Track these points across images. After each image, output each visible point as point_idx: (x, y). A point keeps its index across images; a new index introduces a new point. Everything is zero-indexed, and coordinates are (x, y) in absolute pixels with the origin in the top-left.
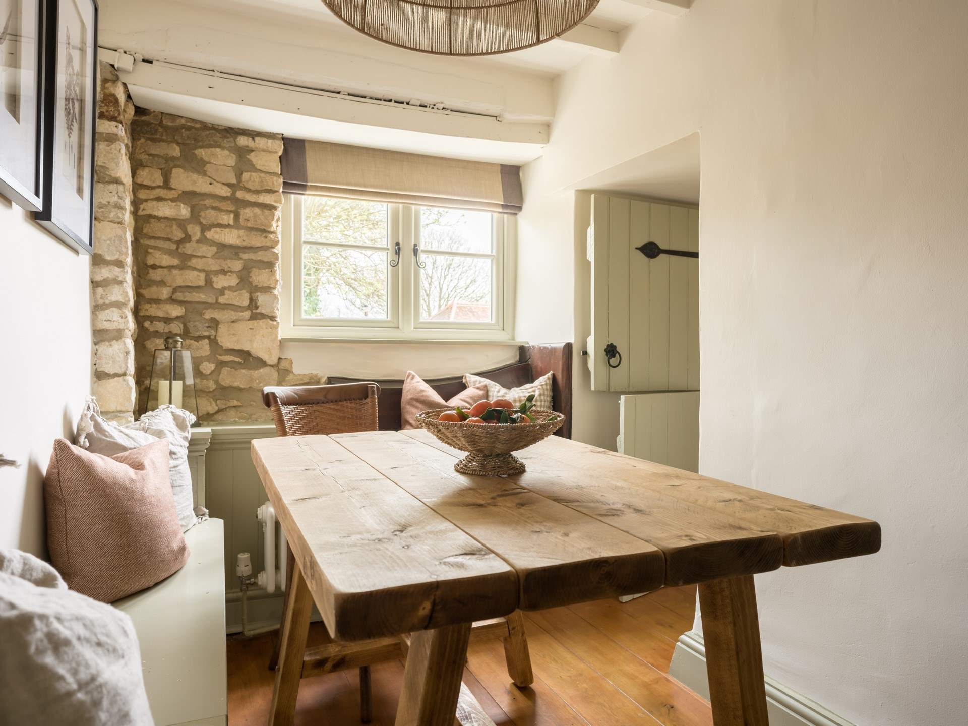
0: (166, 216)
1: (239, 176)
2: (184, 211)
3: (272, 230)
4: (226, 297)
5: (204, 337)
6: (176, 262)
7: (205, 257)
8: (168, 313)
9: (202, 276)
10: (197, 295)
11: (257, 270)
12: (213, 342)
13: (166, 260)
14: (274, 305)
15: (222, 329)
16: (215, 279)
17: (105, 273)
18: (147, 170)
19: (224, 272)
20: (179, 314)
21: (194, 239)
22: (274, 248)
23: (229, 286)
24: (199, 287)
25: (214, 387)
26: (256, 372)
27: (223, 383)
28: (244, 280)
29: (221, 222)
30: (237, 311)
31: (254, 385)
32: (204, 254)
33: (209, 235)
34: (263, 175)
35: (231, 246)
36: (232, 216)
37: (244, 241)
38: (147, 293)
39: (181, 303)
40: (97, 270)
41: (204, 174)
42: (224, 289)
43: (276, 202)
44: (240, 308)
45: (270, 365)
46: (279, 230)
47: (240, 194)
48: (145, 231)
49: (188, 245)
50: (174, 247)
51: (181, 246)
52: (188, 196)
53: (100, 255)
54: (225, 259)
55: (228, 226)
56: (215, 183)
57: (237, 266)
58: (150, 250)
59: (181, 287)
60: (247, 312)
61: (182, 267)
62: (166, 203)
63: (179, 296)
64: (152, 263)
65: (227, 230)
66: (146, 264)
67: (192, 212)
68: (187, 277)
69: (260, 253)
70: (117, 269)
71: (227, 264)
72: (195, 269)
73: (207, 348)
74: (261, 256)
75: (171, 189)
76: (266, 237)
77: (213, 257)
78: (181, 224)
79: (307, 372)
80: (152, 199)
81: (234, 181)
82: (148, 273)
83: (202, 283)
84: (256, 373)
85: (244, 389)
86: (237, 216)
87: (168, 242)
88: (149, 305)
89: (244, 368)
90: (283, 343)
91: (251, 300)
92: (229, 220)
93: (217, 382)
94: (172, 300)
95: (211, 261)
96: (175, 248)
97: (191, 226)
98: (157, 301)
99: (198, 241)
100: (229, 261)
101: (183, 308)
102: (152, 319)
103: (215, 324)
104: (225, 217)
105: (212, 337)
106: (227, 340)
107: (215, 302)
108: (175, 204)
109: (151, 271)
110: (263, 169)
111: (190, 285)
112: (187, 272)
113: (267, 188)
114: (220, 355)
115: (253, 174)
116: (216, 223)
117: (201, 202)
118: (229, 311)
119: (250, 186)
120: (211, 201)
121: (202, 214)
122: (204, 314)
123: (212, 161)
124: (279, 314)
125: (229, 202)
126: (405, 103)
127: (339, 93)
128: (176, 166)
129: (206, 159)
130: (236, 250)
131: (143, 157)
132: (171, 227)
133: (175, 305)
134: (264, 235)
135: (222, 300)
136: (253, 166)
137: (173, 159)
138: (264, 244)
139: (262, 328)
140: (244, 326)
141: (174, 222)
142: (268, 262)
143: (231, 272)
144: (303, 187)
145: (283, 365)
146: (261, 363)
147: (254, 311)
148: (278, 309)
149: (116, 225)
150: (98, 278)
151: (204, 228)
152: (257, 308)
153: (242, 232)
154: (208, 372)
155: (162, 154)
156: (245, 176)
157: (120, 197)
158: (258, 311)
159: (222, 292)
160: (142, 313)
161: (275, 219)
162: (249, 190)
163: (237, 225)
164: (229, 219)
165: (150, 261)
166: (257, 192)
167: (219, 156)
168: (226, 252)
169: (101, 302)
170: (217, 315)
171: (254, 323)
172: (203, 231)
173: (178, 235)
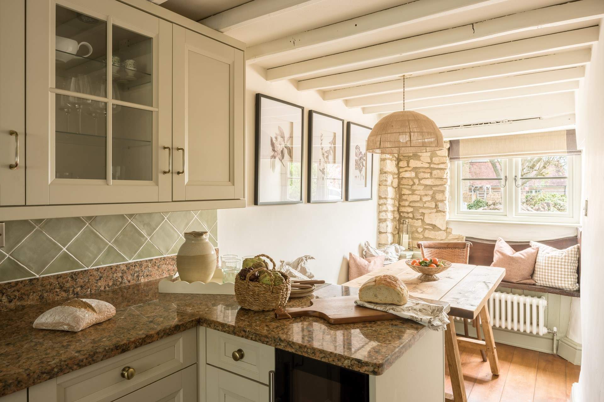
0: (408, 177)
1: (431, 160)
2: (413, 174)
3: (444, 178)
4: (427, 204)
5: (419, 219)
6: (410, 193)
8: (407, 211)
9: (419, 197)
10: (417, 204)
11: (438, 194)
12: (423, 221)
13: (407, 192)
14: (444, 207)
15: (426, 216)
16: (423, 198)
17: (382, 201)
18: (402, 162)
19: (426, 195)
20: (411, 211)
21: (416, 184)
22: (445, 184)
23: (428, 200)
24: (418, 201)
25: (422, 237)
27: (425, 236)
29: (425, 177)
30: (431, 210)
31: (437, 238)
32: (420, 189)
33: (422, 182)
34: (440, 158)
35: (429, 185)
36: (429, 174)
37: (433, 183)
38: (403, 203)
39: (412, 207)
40: (380, 201)
41: (420, 160)
42: (426, 201)
43: (445, 167)
44: (432, 208)
45: (443, 230)
46: (448, 177)
47: (432, 166)
48: (401, 183)
49: (414, 186)
50: (410, 187)
51: (412, 187)
52: (415, 169)
53: (380, 196)
54: (427, 191)
55: (428, 178)
56: (423, 163)
57: (431, 193)
58: (403, 189)
59: (412, 201)
60: (434, 210)
61: (412, 194)
62: (407, 172)
63: (411, 204)
65: (427, 180)
67: (416, 174)
68: (414, 198)
69: (439, 187)
70: (385, 200)
72: (417, 194)
73: (420, 223)
75: (410, 167)
76: (442, 181)
77: (423, 190)
78: (412, 179)
79: (458, 234)
80: (404, 172)
81: (430, 161)
83: (419, 200)
84: (437, 233)
85: (433, 239)
86: (431, 173)
87: (408, 186)
88: (402, 208)
89: (433, 231)
90: (447, 223)
91: (436, 205)
93: (423, 235)
94: (409, 206)
95: (422, 191)
97: (415, 179)
98: (404, 206)
99: (418, 185)
101: (413, 209)
102: (403, 212)
103: (423, 214)
104: (426, 175)
105: (422, 219)
106: (427, 220)
107: (422, 206)
108: (410, 172)
109: (403, 196)
110: (440, 155)
111: (415, 200)
112: (414, 196)
113: (442, 162)
114: (425, 226)
115: (436, 158)
116: (423, 178)
117: (419, 171)
118: (428, 209)
119: (435, 162)
120: (422, 170)
121: (419, 175)
122: (419, 211)
124: (447, 210)
125: (429, 169)
126: (489, 123)
127: (459, 126)
128: (411, 159)
129: (421, 156)
130: (431, 187)
131: (401, 157)
132: (409, 181)
133: (410, 208)
135: (425, 206)
136: (437, 154)
137: (410, 156)
138: (441, 184)
139: (440, 216)
140: (433, 215)
141: (410, 179)
142: (442, 191)
143: (429, 195)
144: (459, 158)
145: (448, 230)
146: (441, 230)
148: (446, 208)
149: (385, 187)
150: (380, 203)
151: (420, 180)
152: (438, 208)
153: (433, 180)
154: (420, 232)
155: (407, 156)
156: (434, 159)
157: (386, 178)
158: (439, 209)
159: (425, 203)
160: (400, 211)
161: (446, 173)
162: (435, 164)
163: (431, 177)
164: (428, 175)
165: (403, 193)
166: (438, 164)
167: (425, 155)
168: (428, 188)
169: (381, 210)
170: (424, 211)
171: (437, 214)
172: (419, 181)
173: (411, 183)
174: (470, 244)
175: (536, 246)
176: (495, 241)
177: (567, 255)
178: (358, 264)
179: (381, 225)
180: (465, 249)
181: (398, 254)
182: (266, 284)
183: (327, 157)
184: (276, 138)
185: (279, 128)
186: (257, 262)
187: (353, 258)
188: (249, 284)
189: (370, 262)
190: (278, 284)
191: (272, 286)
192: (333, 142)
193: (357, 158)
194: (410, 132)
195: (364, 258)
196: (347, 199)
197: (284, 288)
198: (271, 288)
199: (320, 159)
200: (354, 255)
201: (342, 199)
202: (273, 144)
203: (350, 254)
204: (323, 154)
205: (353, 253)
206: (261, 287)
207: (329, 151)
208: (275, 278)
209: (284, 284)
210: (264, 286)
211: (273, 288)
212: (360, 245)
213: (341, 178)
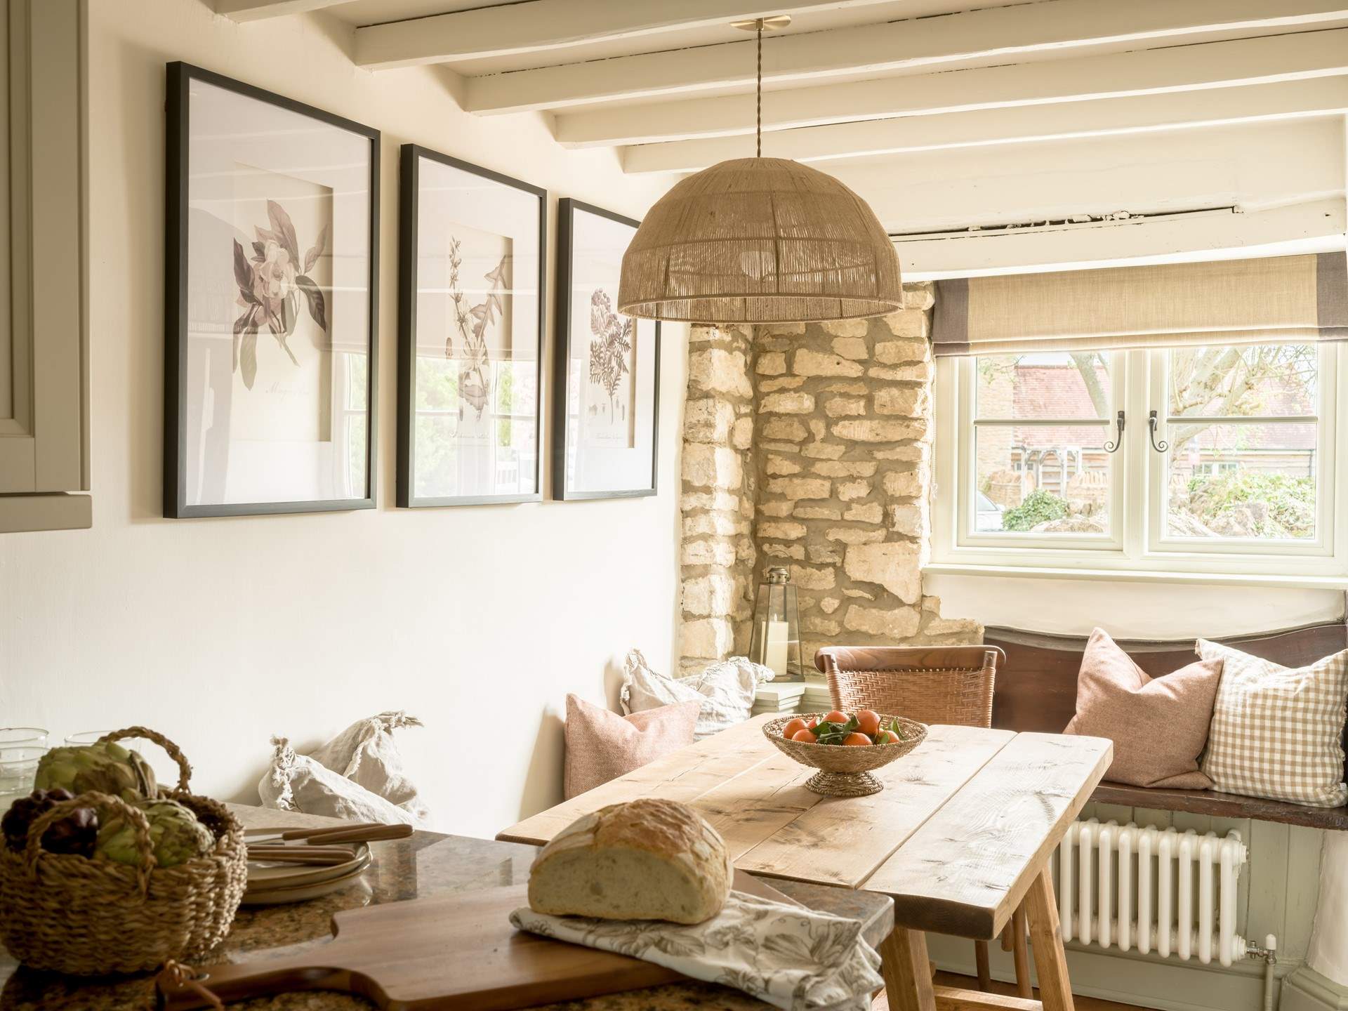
0: (787, 411)
1: (871, 350)
2: (807, 403)
3: (914, 415)
4: (853, 512)
5: (828, 565)
6: (796, 469)
7: (830, 460)
8: (786, 535)
9: (827, 484)
10: (820, 510)
11: (894, 474)
12: (840, 571)
13: (786, 467)
14: (914, 521)
15: (851, 554)
16: (841, 489)
17: (693, 501)
18: (769, 356)
19: (852, 479)
20: (800, 535)
21: (819, 437)
22: (916, 440)
23: (858, 497)
24: (823, 500)
25: (838, 630)
26: (890, 613)
27: (848, 627)
28: (877, 488)
29: (849, 413)
30: (867, 531)
31: (887, 631)
32: (829, 457)
33: (836, 430)
34: (900, 343)
35: (864, 443)
36: (862, 403)
37: (877, 435)
38: (769, 508)
39: (802, 521)
40: (686, 498)
41: (831, 351)
42: (852, 501)
43: (917, 377)
44: (872, 527)
45: (909, 605)
46: (928, 415)
47: (874, 372)
48: (765, 433)
49: (811, 446)
50: (796, 449)
51: (803, 447)
52: (815, 384)
53: (689, 481)
54: (854, 462)
55: (858, 417)
56: (844, 362)
57: (868, 469)
58: (770, 456)
59: (803, 500)
60: (880, 532)
61: (805, 475)
62: (787, 394)
63: (800, 512)
64: (772, 472)
65: (857, 422)
66: (766, 474)
67: (816, 403)
68: (809, 487)
69: (898, 450)
70: (705, 496)
71: (855, 468)
72: (819, 476)
73: (831, 578)
74: (900, 454)
75: (795, 376)
76: (908, 426)
77: (840, 459)
78: (803, 419)
79: (958, 618)
80: (775, 392)
81: (865, 356)
82: (768, 484)
83: (826, 495)
84: (889, 615)
85: (874, 635)
86: (870, 400)
87: (789, 445)
88: (768, 524)
89: (875, 608)
90: (924, 577)
91: (887, 515)
92: (858, 410)
93: (841, 624)
94: (792, 518)
95: (837, 465)
96: (798, 450)
97: (814, 421)
98: (775, 519)
99: (823, 441)
100: (858, 463)
101: (804, 527)
102: (771, 541)
103: (841, 548)
104: (854, 406)
105: (839, 565)
106: (855, 570)
107: (840, 518)
108: (798, 395)
109: (771, 481)
110: (901, 334)
111: (812, 497)
112: (809, 481)
113: (906, 359)
114: (847, 589)
115: (887, 344)
116: (843, 415)
117: (827, 389)
118: (857, 530)
119: (884, 359)
120: (839, 385)
121: (828, 405)
122: (827, 534)
123: (839, 334)
124: (925, 534)
125: (862, 384)
126: (1066, 222)
127: (966, 230)
128: (801, 346)
129: (832, 332)
130: (869, 447)
131: (766, 340)
132: (791, 425)
133: (796, 524)
134: (905, 424)
135: (848, 516)
136: (890, 330)
137: (798, 337)
138: (905, 437)
139: (898, 554)
140: (876, 550)
141: (795, 419)
142: (907, 462)
143: (861, 478)
144: (964, 347)
145: (928, 605)
146: (898, 603)
147: (891, 529)
148: (921, 526)
149: (705, 446)
150: (687, 508)
151: (830, 423)
152: (893, 525)
153: (875, 423)
154: (830, 611)
155: (786, 334)
156: (879, 347)
157: (710, 413)
158: (895, 529)
159: (848, 506)
160: (760, 535)
161: (919, 401)
162: (884, 366)
163: (870, 415)
164: (858, 407)
165: (770, 471)
166: (894, 367)
167: (848, 326)
168: (858, 451)
169: (689, 534)
170: (843, 535)
171: (888, 547)
172: (828, 427)
173: (800, 434)
174: (1000, 653)
175: (1214, 656)
176: (1083, 641)
177: (1312, 685)
178: (597, 737)
179: (689, 585)
180: (982, 672)
181: (748, 694)
182: (121, 864)
183: (478, 331)
184: (259, 249)
185: (273, 208)
186: (96, 763)
187: (581, 714)
188: (44, 864)
189: (642, 728)
190: (174, 859)
191: (144, 871)
192: (500, 273)
193: (598, 339)
194: (777, 240)
195: (622, 714)
196: (557, 492)
197: (204, 876)
198: (142, 880)
199: (449, 340)
200: (583, 702)
201: (537, 491)
202: (244, 273)
203: (571, 701)
204: (462, 320)
205: (580, 698)
206: (94, 876)
207: (487, 306)
208: (163, 835)
209: (206, 860)
210: (111, 870)
211: (152, 877)
212: (609, 666)
213: (534, 415)
